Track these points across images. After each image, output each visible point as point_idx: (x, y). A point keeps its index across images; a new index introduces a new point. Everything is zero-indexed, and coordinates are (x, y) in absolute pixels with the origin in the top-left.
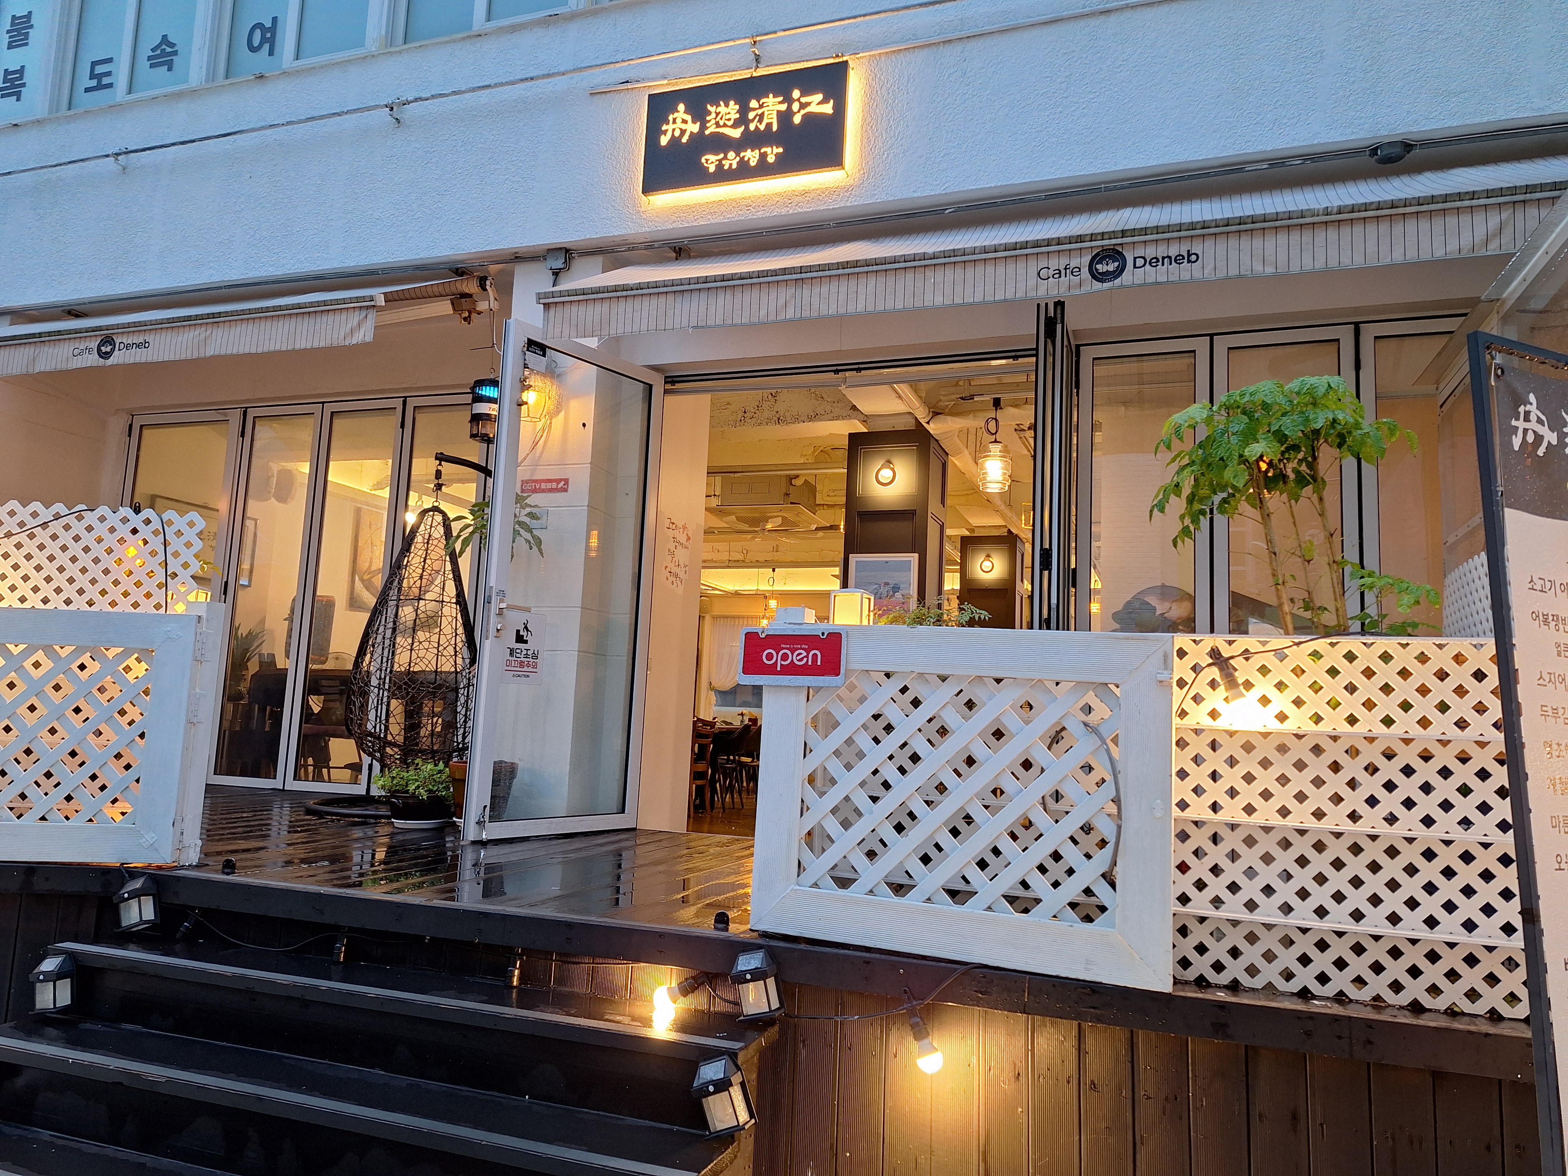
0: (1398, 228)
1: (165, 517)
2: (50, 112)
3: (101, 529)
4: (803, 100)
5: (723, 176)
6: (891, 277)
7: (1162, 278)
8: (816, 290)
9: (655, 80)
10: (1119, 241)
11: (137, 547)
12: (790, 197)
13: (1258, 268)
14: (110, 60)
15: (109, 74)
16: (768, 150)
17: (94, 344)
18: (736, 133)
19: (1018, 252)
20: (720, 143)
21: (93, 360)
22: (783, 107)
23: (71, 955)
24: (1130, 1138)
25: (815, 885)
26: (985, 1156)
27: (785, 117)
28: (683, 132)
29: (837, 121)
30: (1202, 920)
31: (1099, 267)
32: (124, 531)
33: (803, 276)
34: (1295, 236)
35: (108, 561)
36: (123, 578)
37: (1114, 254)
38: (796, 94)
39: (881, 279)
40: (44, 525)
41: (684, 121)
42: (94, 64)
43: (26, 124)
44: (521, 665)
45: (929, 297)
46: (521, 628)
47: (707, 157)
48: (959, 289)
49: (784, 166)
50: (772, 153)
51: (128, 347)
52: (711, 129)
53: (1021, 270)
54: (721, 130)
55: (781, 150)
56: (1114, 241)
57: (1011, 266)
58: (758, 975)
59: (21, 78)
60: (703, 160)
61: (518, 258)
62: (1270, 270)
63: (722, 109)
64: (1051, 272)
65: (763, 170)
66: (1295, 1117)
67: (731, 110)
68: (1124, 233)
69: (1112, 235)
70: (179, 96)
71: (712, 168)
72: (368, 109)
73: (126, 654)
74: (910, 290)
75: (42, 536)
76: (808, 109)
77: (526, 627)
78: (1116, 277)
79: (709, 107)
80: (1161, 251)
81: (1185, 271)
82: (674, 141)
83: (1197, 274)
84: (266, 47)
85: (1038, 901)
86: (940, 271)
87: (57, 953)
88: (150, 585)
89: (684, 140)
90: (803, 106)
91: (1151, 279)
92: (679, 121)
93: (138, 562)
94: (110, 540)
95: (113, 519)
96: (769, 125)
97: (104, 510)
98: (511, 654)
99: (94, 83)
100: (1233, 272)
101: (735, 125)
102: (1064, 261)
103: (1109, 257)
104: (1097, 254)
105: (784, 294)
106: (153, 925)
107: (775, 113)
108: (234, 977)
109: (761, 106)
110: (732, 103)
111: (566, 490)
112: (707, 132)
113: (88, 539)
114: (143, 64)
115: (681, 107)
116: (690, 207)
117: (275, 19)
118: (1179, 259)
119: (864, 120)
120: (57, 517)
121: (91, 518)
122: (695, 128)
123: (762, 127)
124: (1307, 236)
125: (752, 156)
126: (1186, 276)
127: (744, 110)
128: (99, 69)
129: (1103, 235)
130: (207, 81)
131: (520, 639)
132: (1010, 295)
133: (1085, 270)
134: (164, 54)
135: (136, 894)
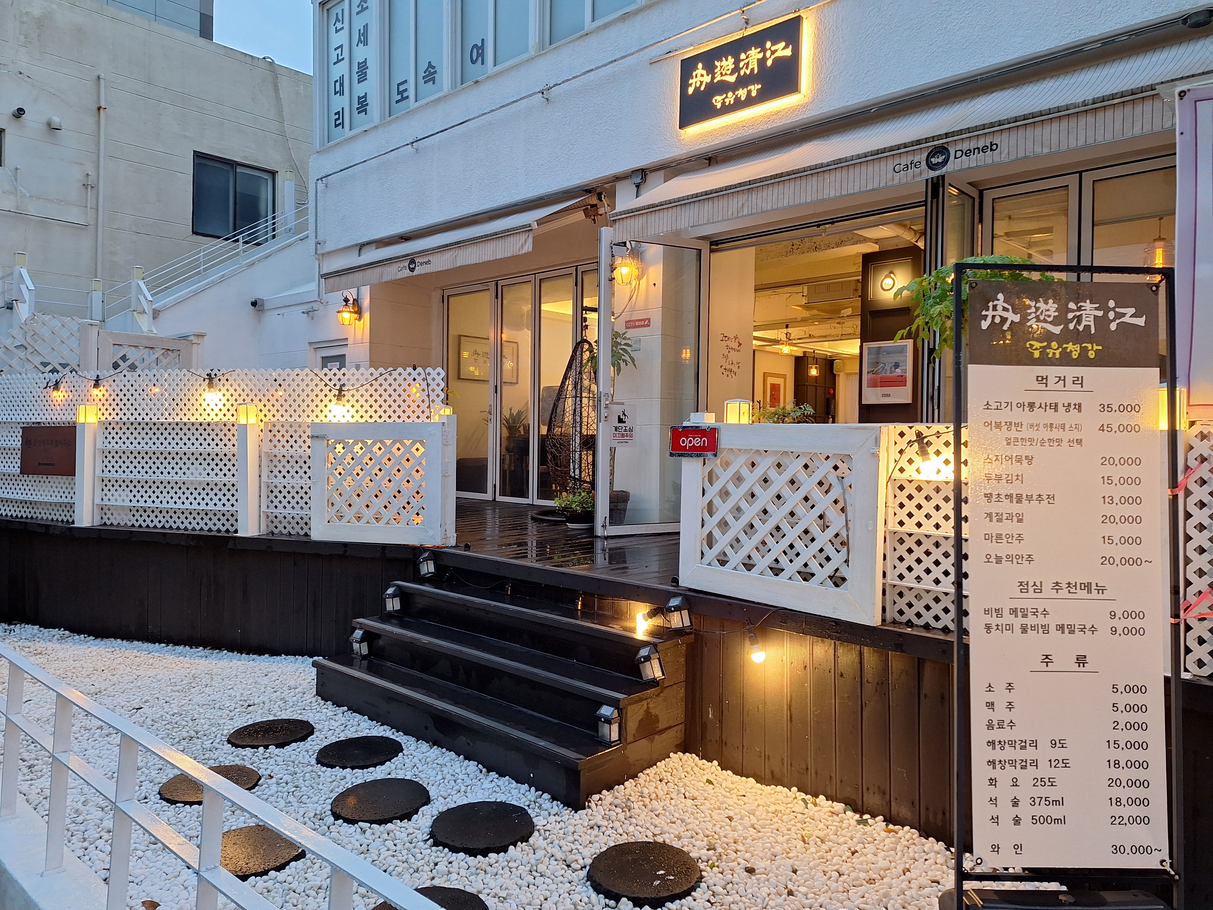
0: (1138, 109)
1: (427, 371)
2: (381, 121)
3: (400, 380)
4: (773, 48)
5: (726, 109)
6: (803, 181)
7: (973, 164)
8: (760, 195)
9: (686, 47)
10: (944, 141)
11: (416, 388)
12: (768, 117)
13: (1038, 150)
14: (406, 81)
15: (406, 90)
16: (751, 87)
17: (407, 264)
18: (732, 79)
19: (880, 156)
20: (723, 87)
21: (407, 273)
22: (761, 56)
23: (399, 587)
24: (860, 703)
25: (709, 564)
26: (790, 707)
27: (762, 62)
28: (701, 83)
29: (795, 59)
30: (911, 589)
31: (933, 160)
32: (410, 380)
33: (752, 186)
34: (1064, 123)
35: (404, 396)
36: (411, 404)
37: (942, 150)
38: (768, 44)
39: (798, 182)
40: (376, 379)
41: (702, 75)
42: (399, 85)
43: (370, 129)
44: (623, 435)
45: (826, 192)
46: (621, 414)
47: (716, 98)
48: (844, 185)
49: (764, 96)
50: (755, 89)
51: (422, 264)
52: (718, 78)
53: (883, 168)
54: (724, 78)
55: (760, 86)
56: (941, 142)
57: (877, 165)
58: (678, 609)
59: (365, 101)
60: (714, 101)
61: (618, 178)
62: (1046, 150)
63: (724, 63)
64: (902, 167)
65: (750, 101)
66: (943, 698)
67: (728, 63)
68: (947, 135)
69: (939, 137)
70: (438, 100)
71: (719, 106)
72: (530, 95)
73: (414, 443)
74: (815, 187)
75: (376, 385)
76: (776, 55)
77: (624, 414)
78: (943, 166)
79: (716, 63)
80: (973, 145)
81: (988, 158)
82: (697, 89)
83: (997, 159)
84: (480, 58)
85: (813, 575)
86: (833, 173)
87: (394, 586)
88: (424, 406)
89: (702, 88)
90: (773, 53)
91: (965, 166)
92: (699, 75)
93: (418, 394)
94: (405, 385)
95: (405, 374)
96: (753, 69)
97: (400, 370)
98: (616, 430)
99: (399, 97)
100: (1021, 154)
101: (732, 74)
102: (910, 158)
103: (939, 152)
104: (932, 151)
105: (741, 199)
106: (434, 574)
107: (756, 61)
108: (459, 599)
109: (747, 57)
110: (730, 57)
111: (648, 326)
112: (715, 81)
113: (395, 385)
114: (421, 81)
115: (700, 66)
116: (709, 132)
117: (483, 40)
118: (984, 150)
119: (814, 54)
120: (381, 375)
121: (395, 374)
122: (707, 79)
123: (748, 72)
124: (1073, 121)
125: (742, 93)
126: (989, 161)
127: (737, 62)
128: (402, 88)
129: (933, 138)
130: (452, 89)
131: (620, 421)
132: (876, 186)
133: (924, 163)
134: (431, 74)
135: (426, 560)
